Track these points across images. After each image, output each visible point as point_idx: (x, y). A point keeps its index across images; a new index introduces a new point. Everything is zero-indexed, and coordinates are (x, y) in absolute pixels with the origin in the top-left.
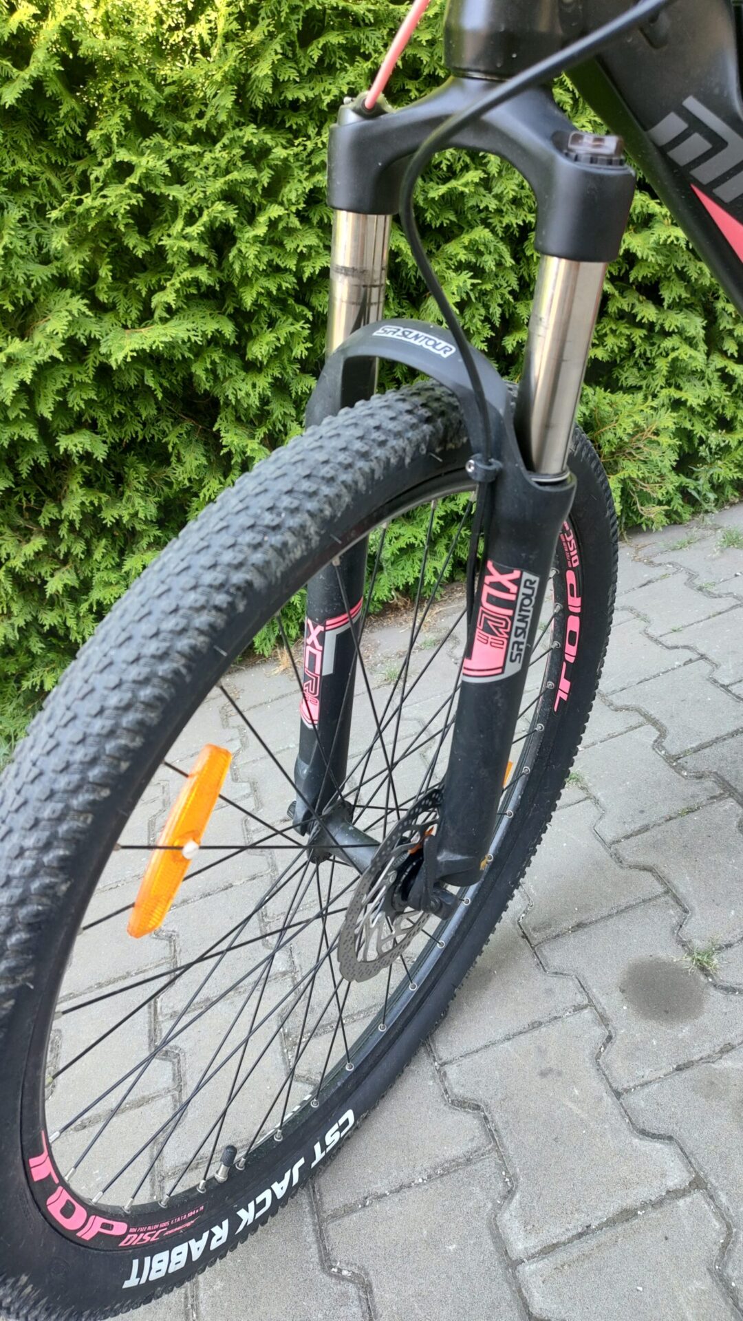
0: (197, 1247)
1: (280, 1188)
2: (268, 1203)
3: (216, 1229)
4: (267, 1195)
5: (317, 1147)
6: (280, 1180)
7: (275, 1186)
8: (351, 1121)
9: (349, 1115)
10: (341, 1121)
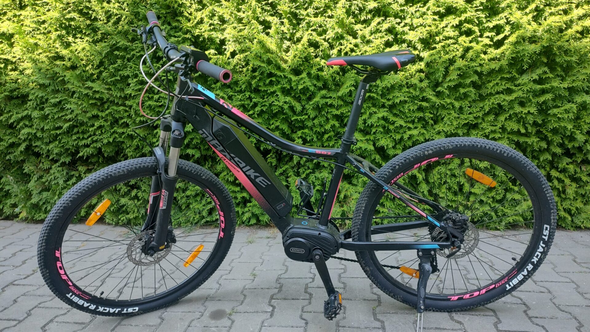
0: (86, 305)
1: (112, 311)
2: (107, 311)
3: (92, 305)
4: (108, 309)
5: (125, 309)
6: (113, 309)
7: (111, 309)
8: (137, 310)
9: (137, 309)
10: (134, 308)
